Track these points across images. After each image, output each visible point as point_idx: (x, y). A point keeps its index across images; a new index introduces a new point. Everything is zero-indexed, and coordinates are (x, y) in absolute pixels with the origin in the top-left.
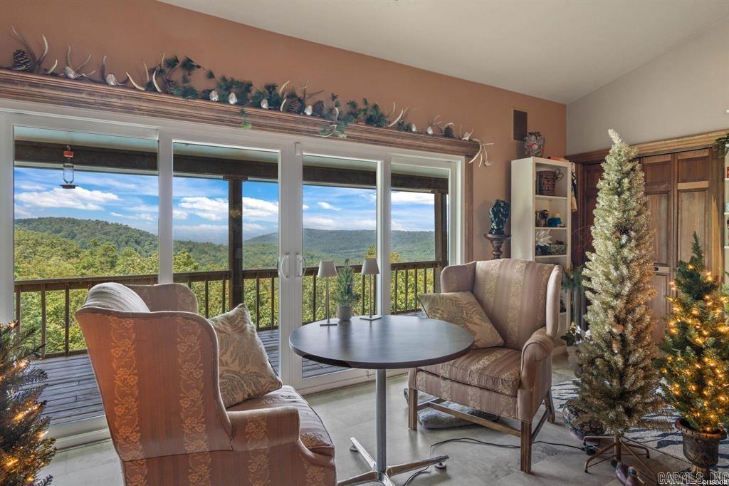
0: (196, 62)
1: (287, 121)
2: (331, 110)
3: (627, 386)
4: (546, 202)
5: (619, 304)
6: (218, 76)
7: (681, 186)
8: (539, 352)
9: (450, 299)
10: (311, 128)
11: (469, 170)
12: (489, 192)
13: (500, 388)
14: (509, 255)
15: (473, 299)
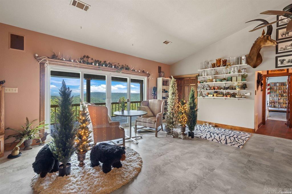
0: (89, 56)
1: (108, 69)
2: (118, 67)
3: (173, 120)
4: (165, 87)
5: (172, 107)
6: (94, 59)
7: (191, 85)
8: (159, 116)
9: (143, 107)
10: (113, 71)
11: (148, 80)
12: (152, 85)
13: (152, 122)
14: (157, 99)
15: (148, 107)
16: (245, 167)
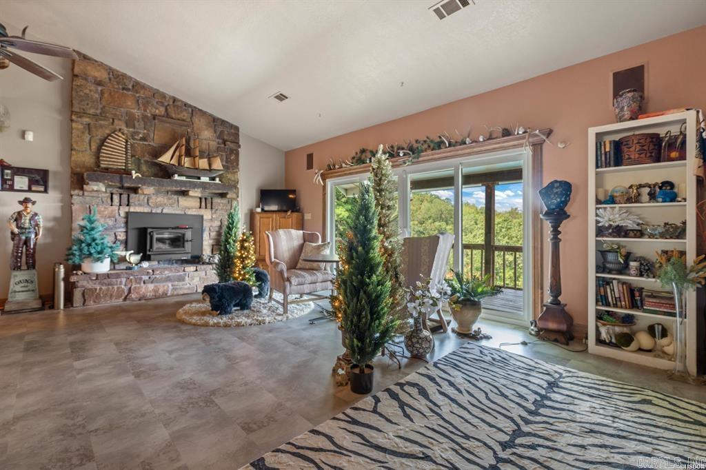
16: (84, 427)
